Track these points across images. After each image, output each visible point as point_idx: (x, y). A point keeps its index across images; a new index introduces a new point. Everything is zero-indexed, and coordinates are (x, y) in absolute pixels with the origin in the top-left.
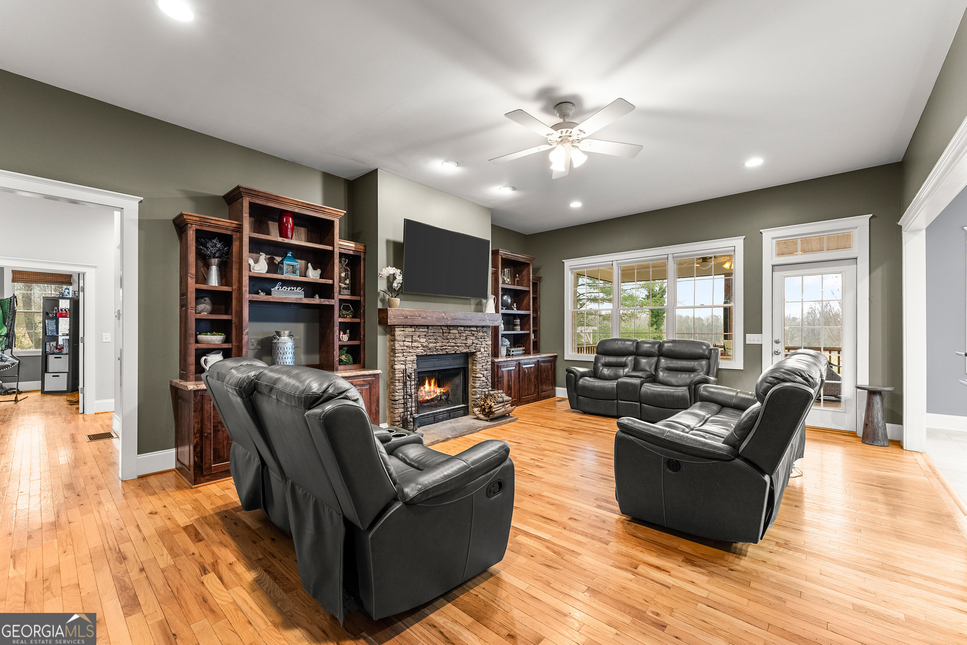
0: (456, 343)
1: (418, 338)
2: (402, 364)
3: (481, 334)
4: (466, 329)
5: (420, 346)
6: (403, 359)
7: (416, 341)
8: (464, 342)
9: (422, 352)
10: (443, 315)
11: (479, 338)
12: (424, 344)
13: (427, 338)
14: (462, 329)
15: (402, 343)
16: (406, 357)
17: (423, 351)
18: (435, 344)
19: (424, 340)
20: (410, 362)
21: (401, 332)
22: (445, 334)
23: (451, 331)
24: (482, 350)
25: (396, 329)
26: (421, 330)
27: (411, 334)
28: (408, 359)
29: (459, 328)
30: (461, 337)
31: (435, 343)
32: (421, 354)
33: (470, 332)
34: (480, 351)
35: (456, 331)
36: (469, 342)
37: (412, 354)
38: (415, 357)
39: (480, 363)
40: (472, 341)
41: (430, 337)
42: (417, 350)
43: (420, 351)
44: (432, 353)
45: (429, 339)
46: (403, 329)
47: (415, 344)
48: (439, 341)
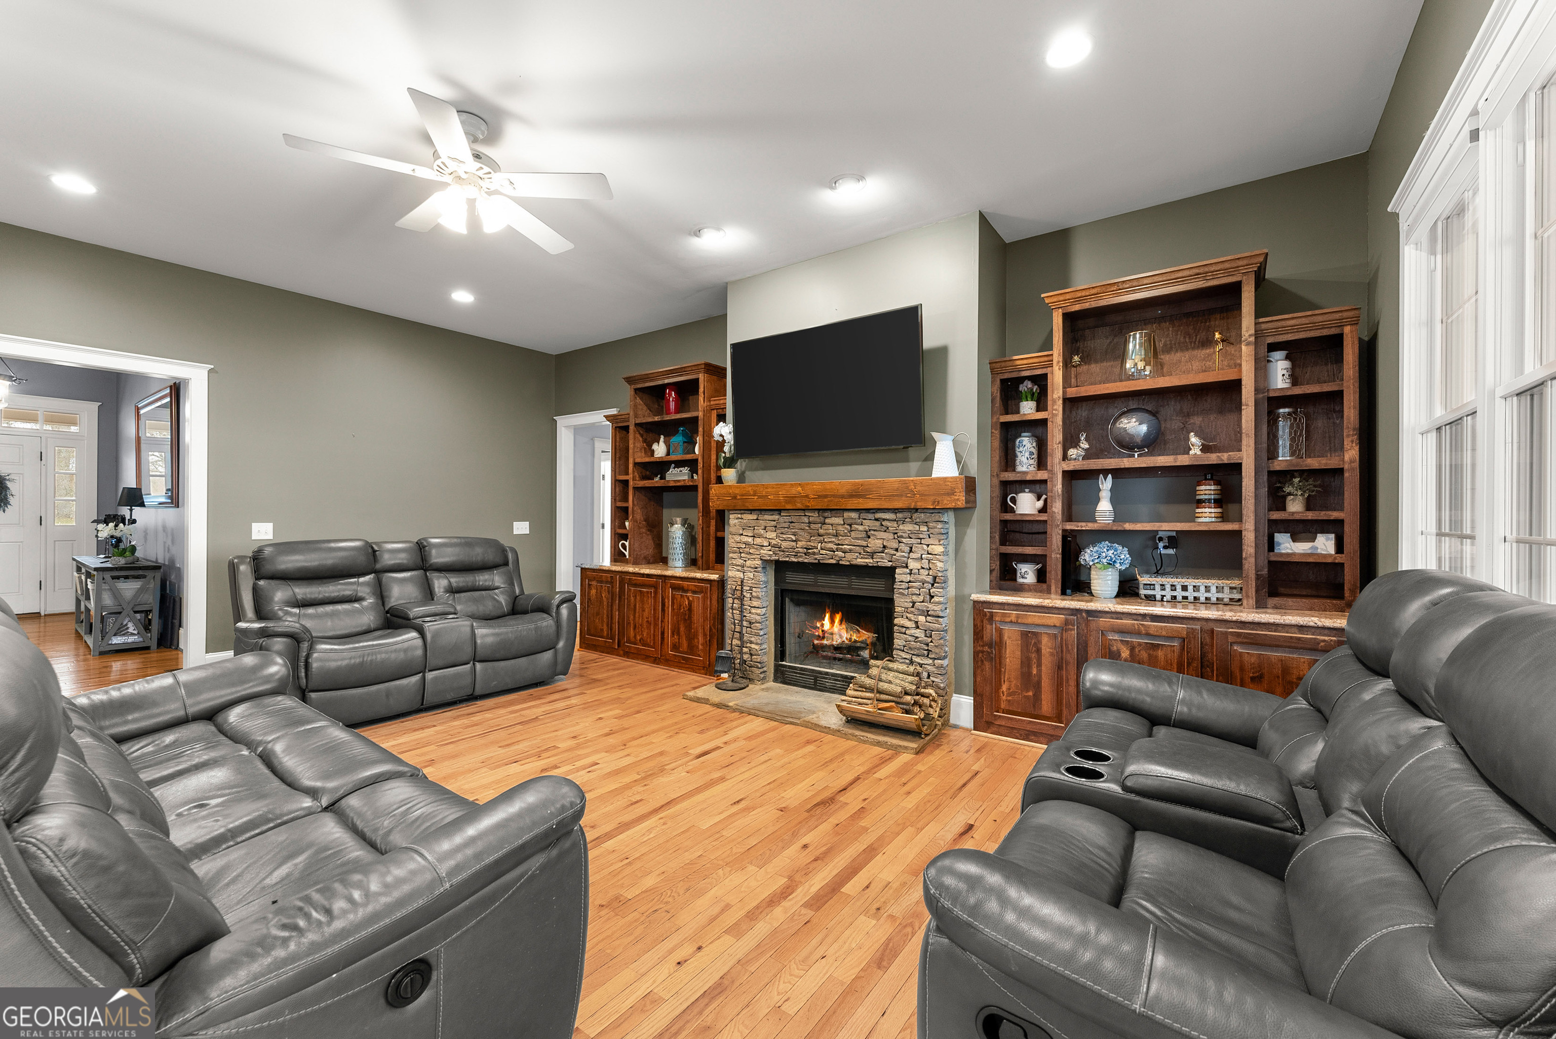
0: (839, 545)
1: (762, 532)
2: (738, 571)
3: (908, 527)
4: (863, 515)
5: (766, 544)
6: (740, 562)
7: (760, 536)
8: (864, 543)
9: (770, 555)
10: (800, 489)
11: (902, 537)
12: (773, 542)
13: (778, 531)
14: (854, 515)
15: (738, 538)
16: (745, 561)
17: (771, 553)
18: (794, 544)
19: (773, 535)
20: (749, 569)
21: (736, 521)
22: (813, 526)
23: (827, 521)
24: (913, 565)
25: (731, 516)
26: (767, 517)
27: (753, 523)
28: (748, 563)
29: (846, 514)
30: (853, 533)
31: (793, 541)
32: (769, 558)
33: (878, 523)
34: (907, 567)
35: (840, 521)
36: (875, 543)
37: (754, 557)
38: (759, 562)
39: (903, 594)
40: (880, 541)
41: (783, 530)
42: (762, 551)
43: (766, 553)
44: (787, 559)
45: (782, 533)
46: (739, 516)
47: (758, 541)
48: (801, 539)
